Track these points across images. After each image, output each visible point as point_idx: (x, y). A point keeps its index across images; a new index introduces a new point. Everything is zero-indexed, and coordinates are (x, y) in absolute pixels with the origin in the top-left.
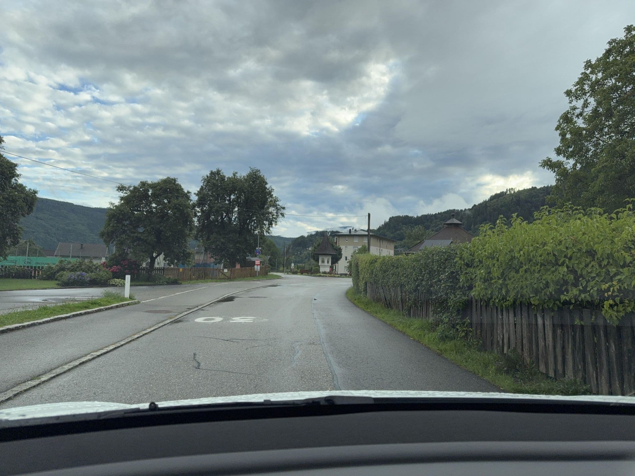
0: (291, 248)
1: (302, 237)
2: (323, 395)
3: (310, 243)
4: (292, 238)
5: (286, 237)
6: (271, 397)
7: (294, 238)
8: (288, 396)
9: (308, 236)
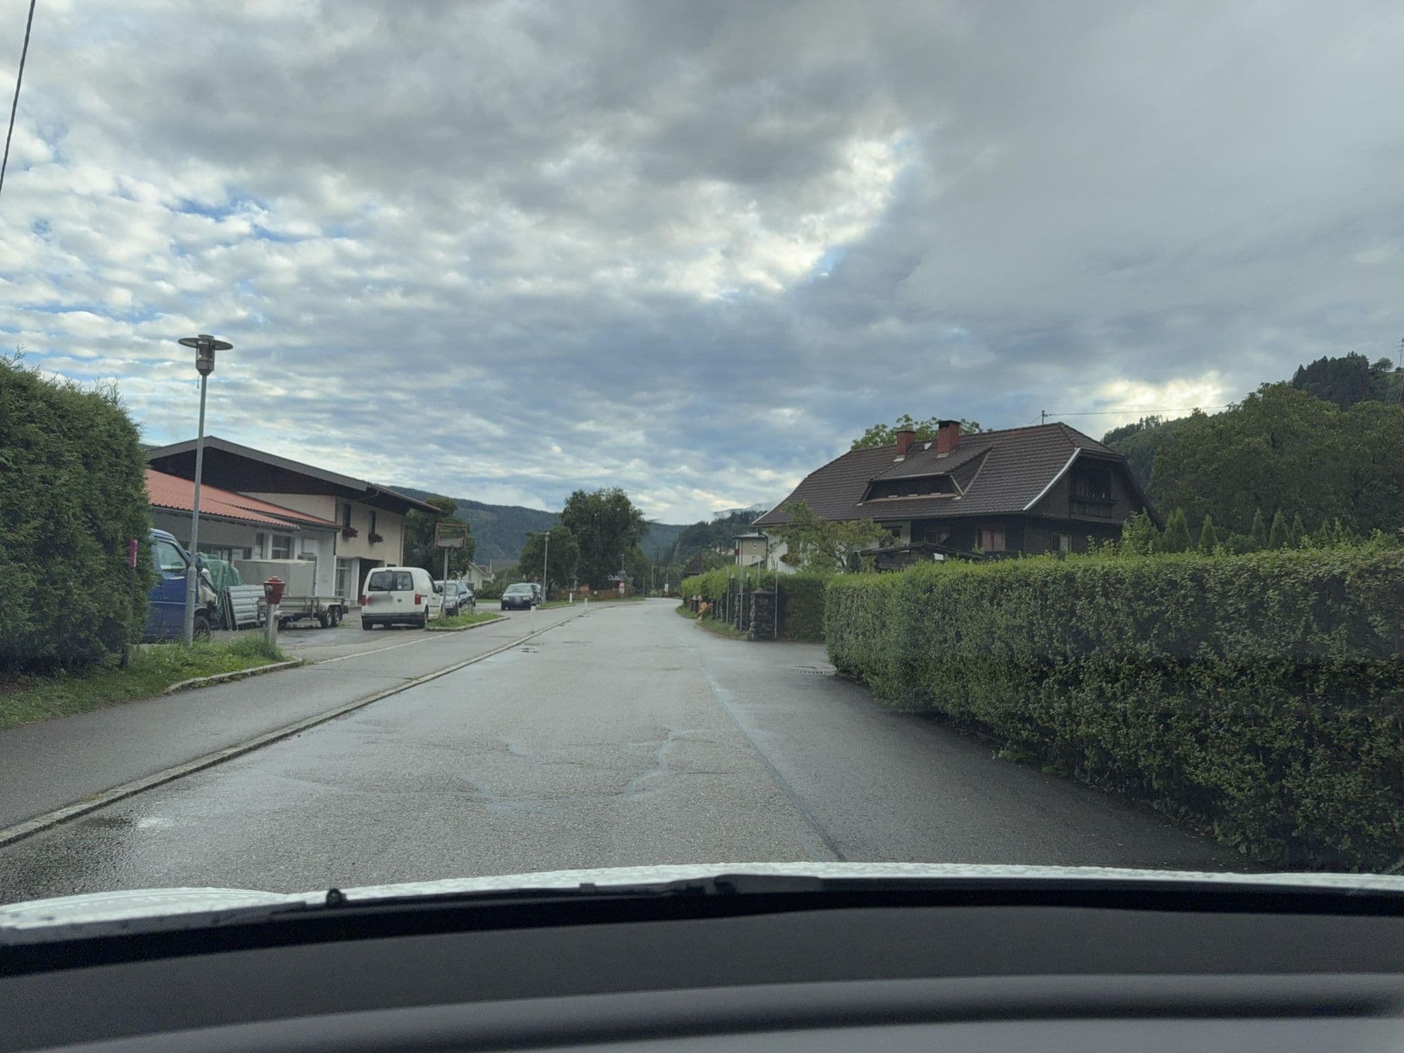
0: (678, 547)
1: (702, 525)
2: (710, 872)
3: (720, 537)
4: (681, 527)
5: (669, 524)
6: (595, 878)
7: (686, 526)
8: (633, 874)
9: (714, 523)
